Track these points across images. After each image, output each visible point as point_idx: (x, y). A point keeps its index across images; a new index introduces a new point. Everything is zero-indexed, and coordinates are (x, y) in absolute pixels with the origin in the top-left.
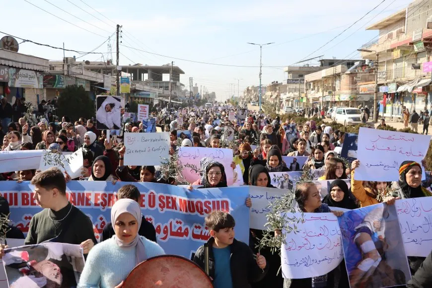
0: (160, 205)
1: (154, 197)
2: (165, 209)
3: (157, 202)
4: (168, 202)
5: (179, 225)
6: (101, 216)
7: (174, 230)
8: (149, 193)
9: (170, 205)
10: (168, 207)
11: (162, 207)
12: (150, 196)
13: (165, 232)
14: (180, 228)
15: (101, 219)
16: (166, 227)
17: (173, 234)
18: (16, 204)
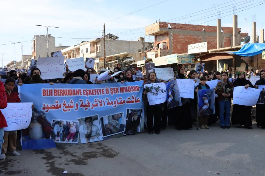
0: (111, 92)
1: (108, 89)
2: (113, 94)
3: (110, 91)
4: (114, 90)
5: (120, 99)
6: (87, 99)
7: (119, 102)
8: (105, 88)
9: (116, 92)
10: (115, 93)
11: (112, 93)
12: (106, 90)
13: (115, 103)
14: (121, 101)
15: (87, 101)
16: (115, 101)
17: (118, 103)
18: (52, 95)
